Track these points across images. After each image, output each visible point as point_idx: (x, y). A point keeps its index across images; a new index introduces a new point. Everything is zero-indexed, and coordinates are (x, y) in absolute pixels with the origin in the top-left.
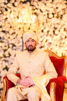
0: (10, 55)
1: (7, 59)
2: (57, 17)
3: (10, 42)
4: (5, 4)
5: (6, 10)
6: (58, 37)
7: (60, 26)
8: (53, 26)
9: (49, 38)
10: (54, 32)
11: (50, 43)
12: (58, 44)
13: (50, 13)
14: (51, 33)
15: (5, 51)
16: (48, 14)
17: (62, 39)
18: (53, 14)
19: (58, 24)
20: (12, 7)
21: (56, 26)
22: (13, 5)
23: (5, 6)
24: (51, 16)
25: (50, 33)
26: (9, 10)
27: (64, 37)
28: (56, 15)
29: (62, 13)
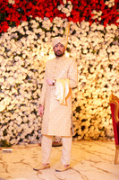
0: (39, 97)
1: (36, 101)
2: (93, 53)
3: (39, 82)
4: (35, 40)
5: (36, 46)
6: (94, 76)
7: (96, 63)
8: (88, 63)
9: (82, 77)
10: (89, 69)
11: (85, 83)
12: (94, 84)
13: (85, 47)
14: (86, 71)
15: (33, 92)
16: (82, 49)
17: (98, 78)
18: (88, 49)
19: (94, 60)
20: (42, 43)
21: (92, 63)
22: (44, 40)
23: (35, 43)
24: (86, 51)
25: (84, 72)
26: (39, 47)
27: (100, 76)
28: (91, 51)
29: (98, 48)
